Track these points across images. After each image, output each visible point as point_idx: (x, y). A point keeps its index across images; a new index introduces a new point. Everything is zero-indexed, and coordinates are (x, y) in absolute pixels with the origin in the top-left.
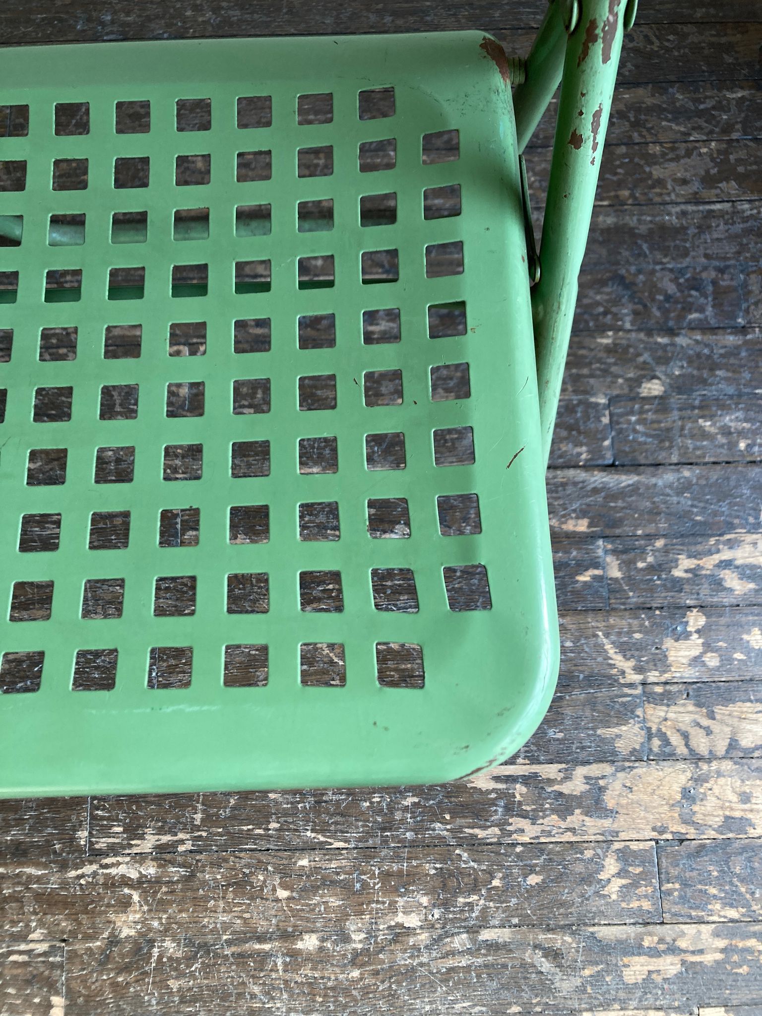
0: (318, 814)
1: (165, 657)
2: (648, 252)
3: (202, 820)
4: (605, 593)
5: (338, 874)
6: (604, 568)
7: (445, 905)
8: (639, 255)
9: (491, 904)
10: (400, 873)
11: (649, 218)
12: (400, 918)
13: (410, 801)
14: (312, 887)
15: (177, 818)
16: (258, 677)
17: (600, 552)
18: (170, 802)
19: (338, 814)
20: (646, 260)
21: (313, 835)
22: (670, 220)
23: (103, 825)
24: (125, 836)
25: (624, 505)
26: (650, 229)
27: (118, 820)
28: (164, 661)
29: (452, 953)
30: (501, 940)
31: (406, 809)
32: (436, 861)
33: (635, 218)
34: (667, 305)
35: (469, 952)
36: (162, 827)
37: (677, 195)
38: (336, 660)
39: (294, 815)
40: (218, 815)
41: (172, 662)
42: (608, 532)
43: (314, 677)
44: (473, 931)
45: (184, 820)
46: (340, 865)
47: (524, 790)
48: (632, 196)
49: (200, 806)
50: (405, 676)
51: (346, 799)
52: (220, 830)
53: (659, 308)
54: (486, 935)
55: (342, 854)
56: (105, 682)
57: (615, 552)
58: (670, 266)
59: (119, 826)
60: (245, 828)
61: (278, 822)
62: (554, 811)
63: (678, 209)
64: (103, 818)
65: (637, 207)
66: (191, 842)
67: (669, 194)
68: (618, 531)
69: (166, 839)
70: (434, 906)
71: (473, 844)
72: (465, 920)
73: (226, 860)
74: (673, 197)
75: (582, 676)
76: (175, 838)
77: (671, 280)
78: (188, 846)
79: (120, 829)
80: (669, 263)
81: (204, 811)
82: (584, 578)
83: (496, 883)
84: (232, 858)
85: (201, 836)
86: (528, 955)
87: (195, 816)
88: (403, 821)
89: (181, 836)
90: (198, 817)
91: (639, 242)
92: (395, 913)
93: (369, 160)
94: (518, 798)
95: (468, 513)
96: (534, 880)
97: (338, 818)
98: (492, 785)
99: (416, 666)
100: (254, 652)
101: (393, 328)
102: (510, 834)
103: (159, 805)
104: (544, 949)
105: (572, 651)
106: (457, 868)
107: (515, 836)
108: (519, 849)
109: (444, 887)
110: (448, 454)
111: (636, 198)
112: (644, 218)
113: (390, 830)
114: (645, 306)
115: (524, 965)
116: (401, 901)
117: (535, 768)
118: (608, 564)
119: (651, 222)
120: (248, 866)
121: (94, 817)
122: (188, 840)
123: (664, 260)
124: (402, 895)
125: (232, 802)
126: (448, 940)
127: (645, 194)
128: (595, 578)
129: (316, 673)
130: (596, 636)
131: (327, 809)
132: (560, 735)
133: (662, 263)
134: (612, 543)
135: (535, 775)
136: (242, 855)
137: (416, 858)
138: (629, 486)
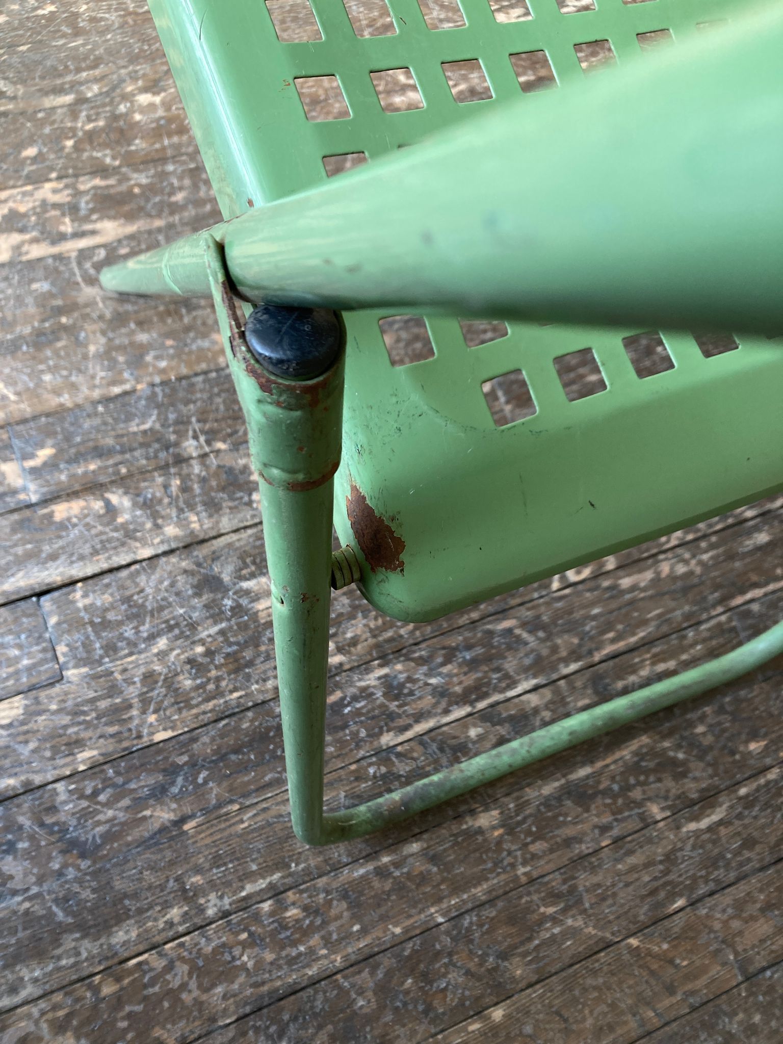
2: (54, 908)
4: (16, 443)
6: (24, 469)
7: (115, 117)
8: (66, 899)
9: (69, 125)
10: (170, 135)
11: (64, 962)
12: (157, 99)
13: (179, 197)
17: (32, 487)
20: (54, 896)
22: (33, 970)
25: (12, 551)
26: (60, 945)
29: (96, 80)
30: (52, 97)
31: (181, 189)
32: (136, 151)
33: (84, 955)
34: (10, 837)
35: (81, 83)
37: (29, 1016)
42: (27, 513)
44: (81, 100)
47: (62, 228)
48: (96, 990)
53: (21, 827)
54: (69, 98)
57: (14, 492)
58: (19, 899)
62: (25, 215)
63: (24, 994)
65: (85, 973)
67: (43, 1013)
68: (16, 517)
70: (126, 114)
71: (102, 171)
72: (92, 108)
74: (35, 1011)
75: (25, 348)
77: (11, 877)
80: (20, 904)
82: (45, 453)
83: (70, 143)
86: (21, 90)
88: (181, 178)
91: (70, 920)
92: (163, 103)
93: (465, 896)
94: (67, 220)
96: (31, 152)
98: (98, 226)
101: (360, 680)
102: (67, 187)
104: (6, 97)
105: (42, 371)
106: (112, 149)
107: (61, 186)
108: (54, 175)
109: (121, 131)
110: (247, 548)
111: (90, 987)
112: (72, 960)
113: (191, 170)
114: (42, 825)
115: (23, 82)
116: (161, 113)
117: (55, 250)
118: (19, 476)
119: (59, 958)
123: (27, 905)
124: (161, 118)
126: (105, 90)
127: (77, 1000)
128: (32, 456)
130: (18, 394)
132: (35, 286)
133: (30, 899)
134: (19, 502)
135: (53, 243)
137: (157, 150)
138: (13, 575)
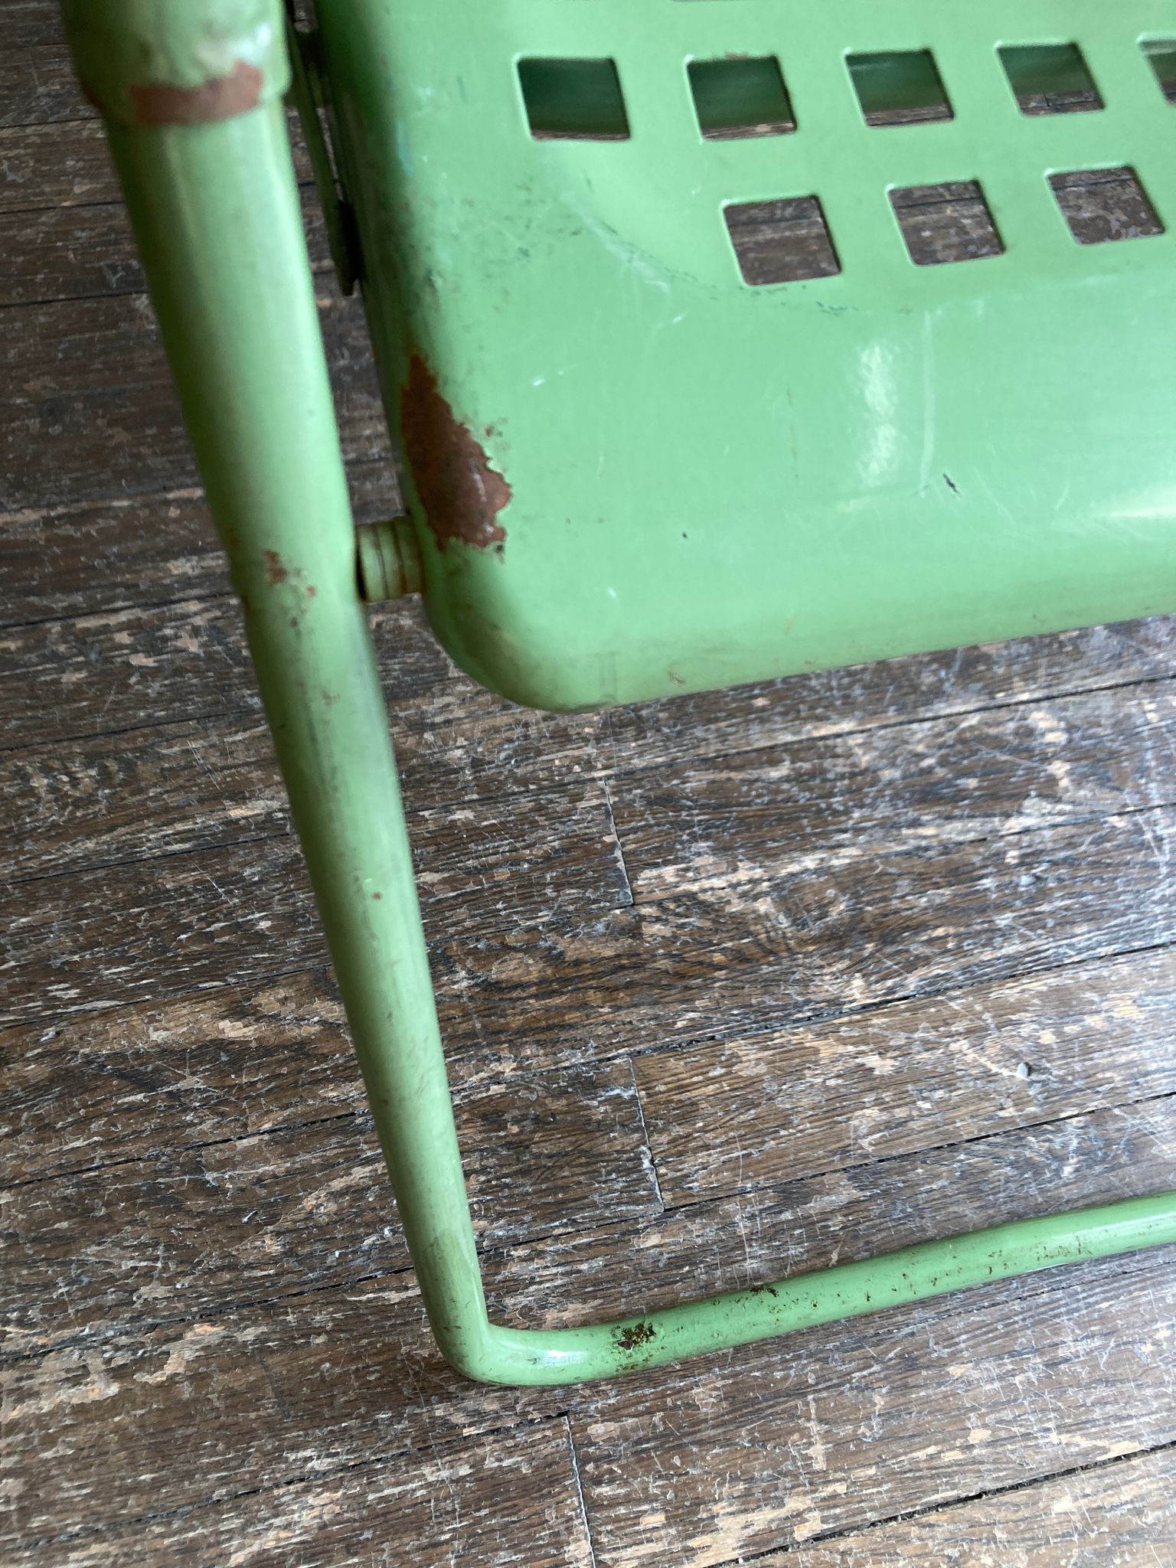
0: (1060, 1389)
1: (660, 1123)
3: (829, 1457)
5: (1139, 1512)
14: (1098, 1554)
15: (775, 1465)
16: (856, 1129)
18: (751, 1432)
19: (1100, 1381)
21: (1065, 1438)
23: (617, 1519)
24: (673, 1531)
27: (649, 1499)
28: (661, 1132)
36: (748, 1493)
38: (994, 1069)
39: (1013, 1402)
40: (857, 1439)
41: (678, 1130)
43: (964, 1110)
45: (788, 1466)
46: (1136, 1492)
49: (814, 1427)
50: (1133, 1076)
51: (1104, 1347)
52: (872, 1471)
55: (1134, 1468)
56: (550, 1199)
59: (654, 1510)
60: (921, 1455)
61: (985, 1426)
64: (614, 1502)
66: (817, 1514)
69: (763, 1518)
73: (904, 1539)
76: (782, 1513)
78: (814, 1525)
79: (659, 1519)
81: (826, 1436)
84: (915, 1531)
85: (834, 1496)
87: (810, 1452)
89: (794, 1504)
90: (818, 1452)
95: (1142, 760)
97: (1102, 1391)
99: (1146, 1054)
100: (832, 1083)
103: (728, 1443)
120: (952, 1540)
121: (593, 1505)
122: (810, 1510)
125: (880, 1401)
129: (964, 1101)
131: (1075, 1376)
136: (933, 1517)
